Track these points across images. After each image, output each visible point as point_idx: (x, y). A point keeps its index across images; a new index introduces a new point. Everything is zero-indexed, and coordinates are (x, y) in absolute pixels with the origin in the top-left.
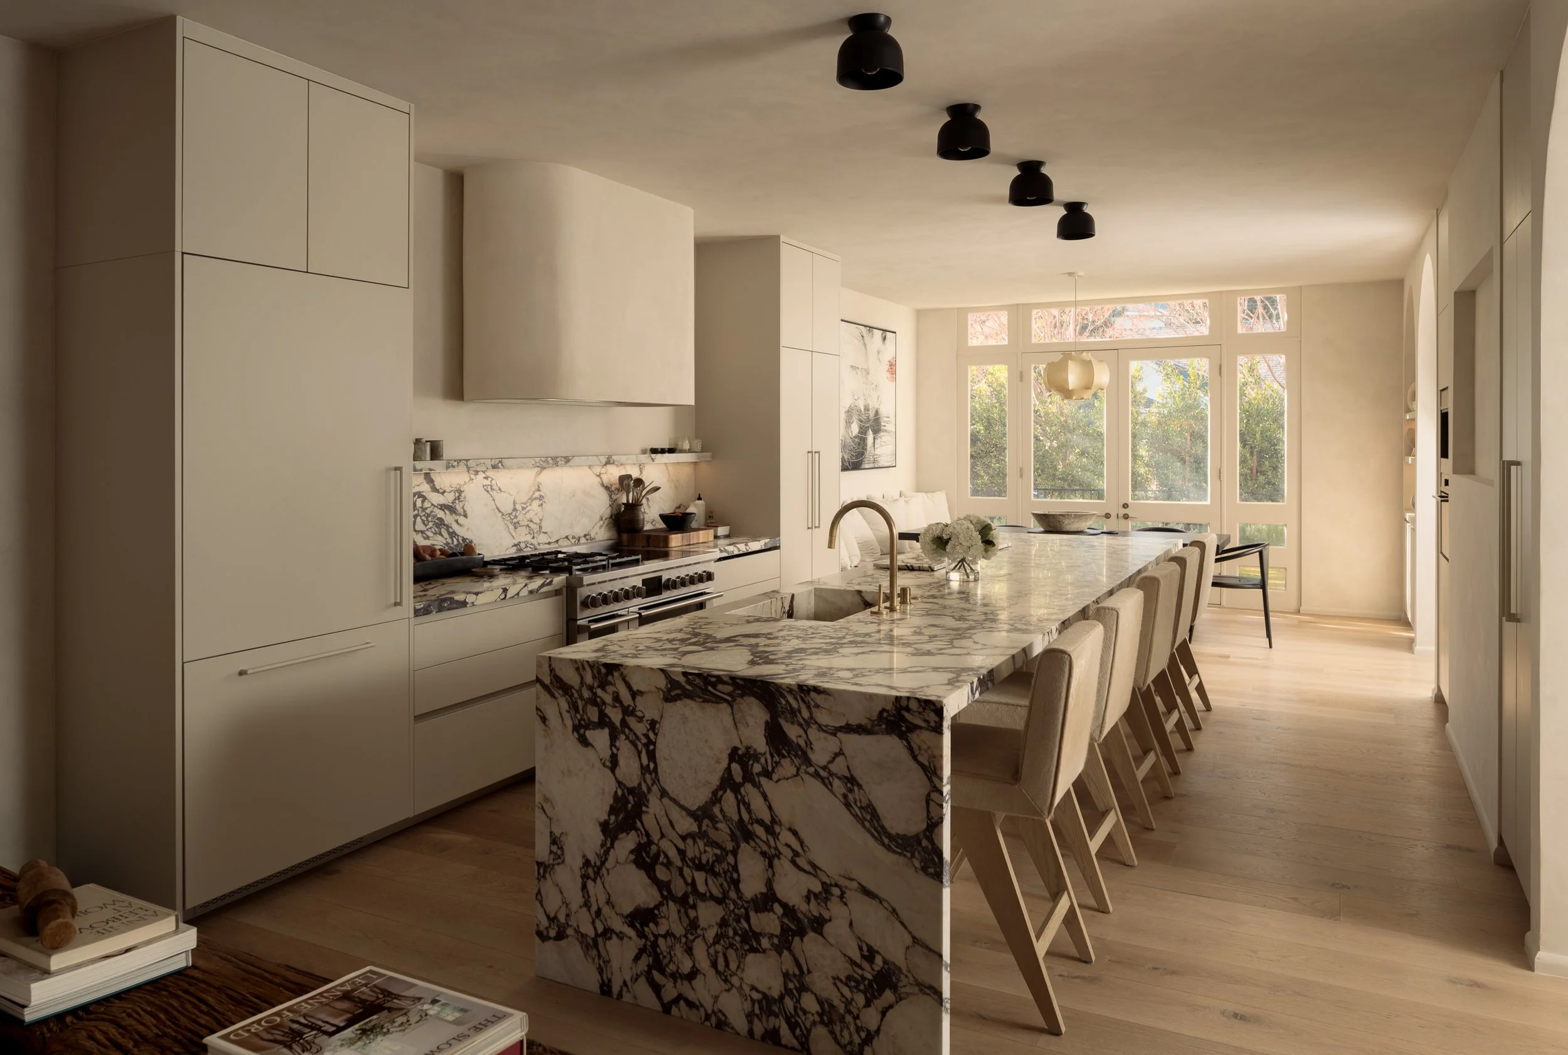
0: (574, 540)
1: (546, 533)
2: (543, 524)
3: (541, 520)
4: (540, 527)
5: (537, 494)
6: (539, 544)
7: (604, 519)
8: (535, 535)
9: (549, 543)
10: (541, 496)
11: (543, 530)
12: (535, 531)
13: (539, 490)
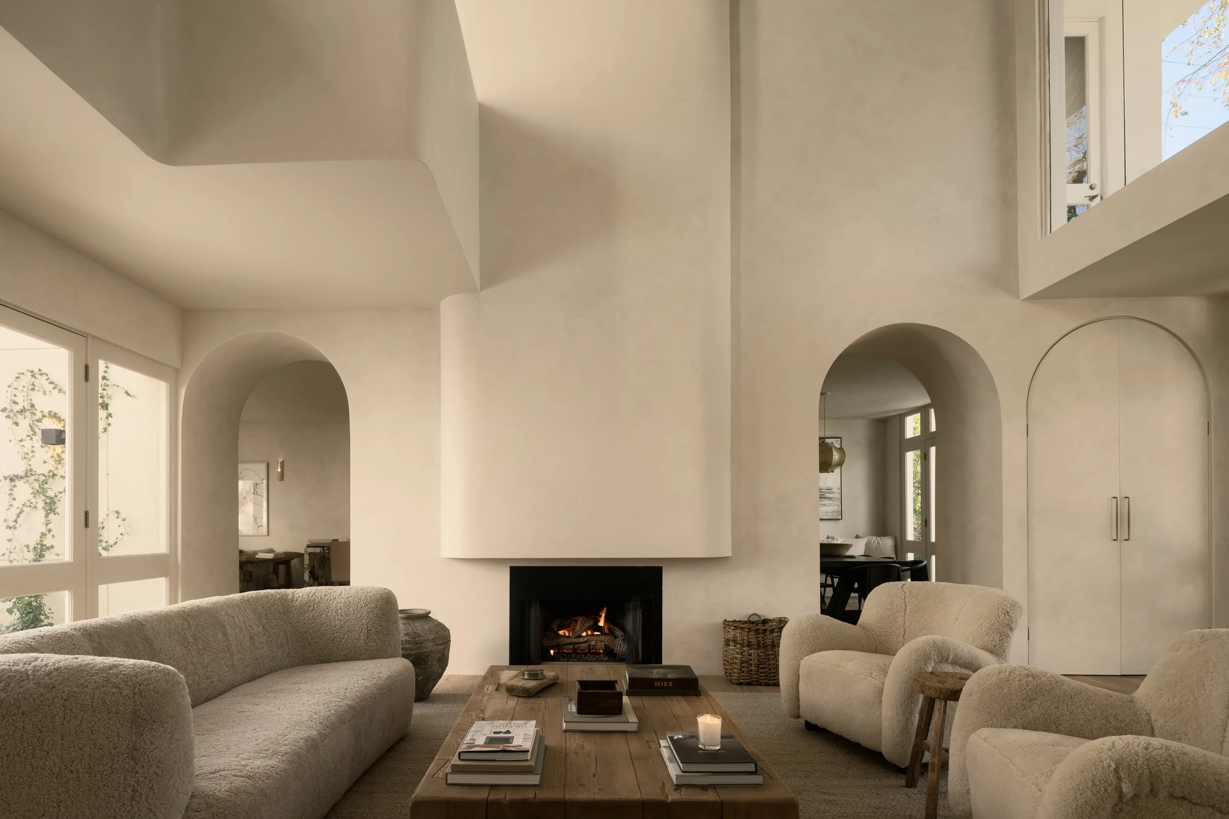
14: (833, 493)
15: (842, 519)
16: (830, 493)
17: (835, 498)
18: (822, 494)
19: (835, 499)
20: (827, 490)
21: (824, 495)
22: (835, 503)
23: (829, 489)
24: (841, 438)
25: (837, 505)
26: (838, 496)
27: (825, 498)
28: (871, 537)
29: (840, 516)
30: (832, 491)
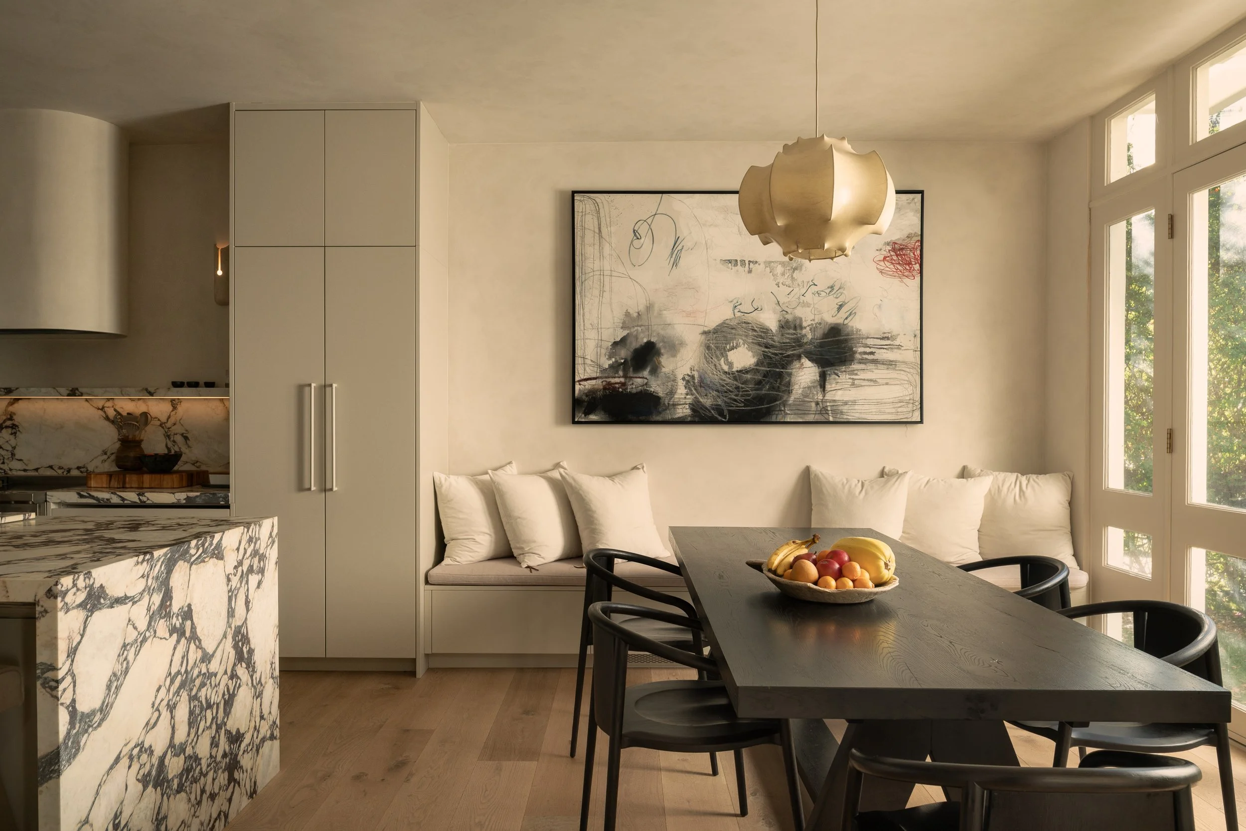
0: (62, 470)
1: (21, 460)
2: (16, 451)
3: (14, 448)
4: (13, 455)
5: (9, 423)
6: (11, 470)
7: (108, 454)
8: (5, 461)
9: (25, 470)
10: (13, 425)
11: (17, 457)
12: (6, 457)
13: (11, 419)
14: (899, 347)
15: (921, 422)
16: (890, 348)
17: (904, 362)
18: (868, 350)
19: (903, 367)
20: (883, 338)
21: (872, 353)
22: (903, 376)
23: (888, 338)
24: (922, 192)
25: (910, 383)
26: (914, 357)
27: (875, 362)
28: (1002, 475)
29: (918, 413)
30: (897, 342)
